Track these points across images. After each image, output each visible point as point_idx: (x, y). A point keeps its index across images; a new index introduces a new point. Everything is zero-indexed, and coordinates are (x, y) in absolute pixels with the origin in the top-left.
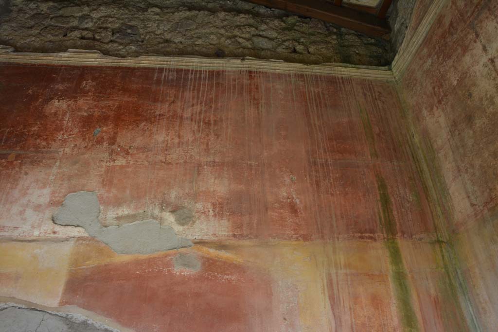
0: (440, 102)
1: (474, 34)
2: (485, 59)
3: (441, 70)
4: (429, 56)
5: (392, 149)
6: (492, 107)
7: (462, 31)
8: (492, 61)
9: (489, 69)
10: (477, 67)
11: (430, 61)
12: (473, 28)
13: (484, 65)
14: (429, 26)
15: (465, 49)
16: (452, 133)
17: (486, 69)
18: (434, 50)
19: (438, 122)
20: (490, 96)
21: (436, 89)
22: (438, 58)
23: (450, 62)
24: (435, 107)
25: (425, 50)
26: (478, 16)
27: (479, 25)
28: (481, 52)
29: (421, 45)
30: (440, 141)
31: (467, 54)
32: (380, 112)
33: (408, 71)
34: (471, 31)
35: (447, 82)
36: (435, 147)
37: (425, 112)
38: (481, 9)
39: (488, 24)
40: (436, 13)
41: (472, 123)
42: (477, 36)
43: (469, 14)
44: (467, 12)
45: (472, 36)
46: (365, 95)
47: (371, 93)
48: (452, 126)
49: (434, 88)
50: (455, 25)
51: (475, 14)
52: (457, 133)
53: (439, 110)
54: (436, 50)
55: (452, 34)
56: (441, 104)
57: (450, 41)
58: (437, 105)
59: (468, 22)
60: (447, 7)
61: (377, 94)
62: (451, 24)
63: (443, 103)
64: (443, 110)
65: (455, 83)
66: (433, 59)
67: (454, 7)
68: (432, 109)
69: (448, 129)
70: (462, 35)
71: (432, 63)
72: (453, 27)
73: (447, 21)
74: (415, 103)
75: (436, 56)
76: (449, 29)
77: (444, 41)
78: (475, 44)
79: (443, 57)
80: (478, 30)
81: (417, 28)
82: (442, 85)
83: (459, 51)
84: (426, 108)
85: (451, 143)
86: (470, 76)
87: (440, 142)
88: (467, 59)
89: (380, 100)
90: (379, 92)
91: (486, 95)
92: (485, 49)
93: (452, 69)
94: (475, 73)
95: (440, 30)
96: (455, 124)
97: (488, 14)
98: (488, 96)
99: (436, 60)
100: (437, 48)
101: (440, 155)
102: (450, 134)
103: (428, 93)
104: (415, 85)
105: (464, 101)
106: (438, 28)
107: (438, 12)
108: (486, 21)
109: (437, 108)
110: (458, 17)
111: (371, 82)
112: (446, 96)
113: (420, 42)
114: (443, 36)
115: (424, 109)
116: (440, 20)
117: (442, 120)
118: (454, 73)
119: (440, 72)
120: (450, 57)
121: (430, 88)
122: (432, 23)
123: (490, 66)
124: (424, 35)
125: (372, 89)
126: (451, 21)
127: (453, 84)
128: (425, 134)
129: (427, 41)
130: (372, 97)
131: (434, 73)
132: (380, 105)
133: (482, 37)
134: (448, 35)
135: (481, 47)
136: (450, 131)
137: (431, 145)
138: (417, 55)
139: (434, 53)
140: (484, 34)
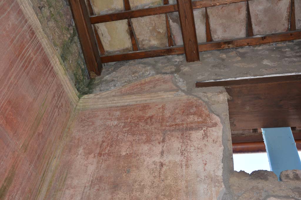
0: (100, 154)
1: (162, 138)
2: (157, 159)
3: (120, 136)
4: (119, 119)
5: (37, 154)
6: (139, 193)
7: (155, 128)
8: (162, 165)
9: (156, 168)
10: (148, 159)
11: (116, 123)
12: (164, 134)
13: (154, 162)
14: (134, 103)
15: (148, 141)
16: (92, 184)
17: (153, 166)
18: (125, 120)
19: (87, 167)
20: (144, 185)
21: (105, 144)
22: (124, 127)
23: (131, 138)
24: (93, 154)
25: (118, 113)
26: (173, 131)
27: (169, 136)
28: (158, 152)
29: (118, 107)
30: (77, 181)
31: (148, 144)
32: (52, 119)
33: (93, 112)
34: (161, 134)
35: (117, 147)
36: (68, 182)
37: (81, 151)
38: (178, 129)
39: (176, 142)
40: (146, 101)
41: (115, 190)
42: (163, 141)
43: (168, 124)
44: (167, 122)
45: (160, 138)
46: (54, 96)
47: (58, 99)
48: (97, 179)
49: (103, 142)
50: (153, 120)
51: (172, 128)
52: (97, 187)
53: (95, 160)
54: (126, 121)
55: (147, 124)
56: (100, 156)
57: (141, 126)
58: (96, 155)
59: (164, 128)
60: (156, 105)
61: (60, 104)
62: (151, 117)
63: (102, 157)
64: (98, 163)
65: (124, 154)
66: (119, 124)
67: (161, 110)
68: (90, 153)
69: (92, 178)
70: (153, 131)
71: (117, 125)
72: (151, 120)
73: (150, 113)
74: (77, 137)
75: (123, 124)
76: (148, 118)
77: (138, 122)
78: (158, 144)
79: (128, 130)
80: (167, 138)
81: (124, 95)
82: (111, 146)
83: (144, 137)
84: (84, 149)
85: (86, 190)
86: (139, 160)
87: (75, 182)
88: (145, 148)
89: (58, 111)
90: (62, 104)
91: (141, 182)
92: (162, 153)
93: (128, 143)
94: (144, 161)
95: (141, 113)
96: (100, 179)
97: (179, 136)
98: (142, 184)
99: (121, 127)
100: (129, 120)
101: (67, 192)
102: (90, 183)
103: (96, 140)
104: (89, 125)
105: (121, 172)
106: (140, 110)
107: (148, 102)
108: (176, 138)
109: (95, 156)
110: (160, 119)
111: (64, 92)
112: (109, 155)
113: (119, 105)
114: (140, 118)
115: (82, 147)
116: (145, 107)
117: (91, 168)
118: (128, 147)
119: (117, 136)
120: (133, 135)
121: (100, 139)
122: (138, 103)
123: (158, 167)
124: (126, 104)
125: (61, 97)
126: (152, 116)
127: (121, 153)
128: (67, 166)
129: (125, 109)
130: (57, 103)
131: (112, 133)
132: (56, 114)
133: (165, 145)
134: (143, 121)
135: (161, 150)
136: (92, 182)
137: (65, 178)
138: (109, 109)
139: (123, 121)
140: (168, 144)
